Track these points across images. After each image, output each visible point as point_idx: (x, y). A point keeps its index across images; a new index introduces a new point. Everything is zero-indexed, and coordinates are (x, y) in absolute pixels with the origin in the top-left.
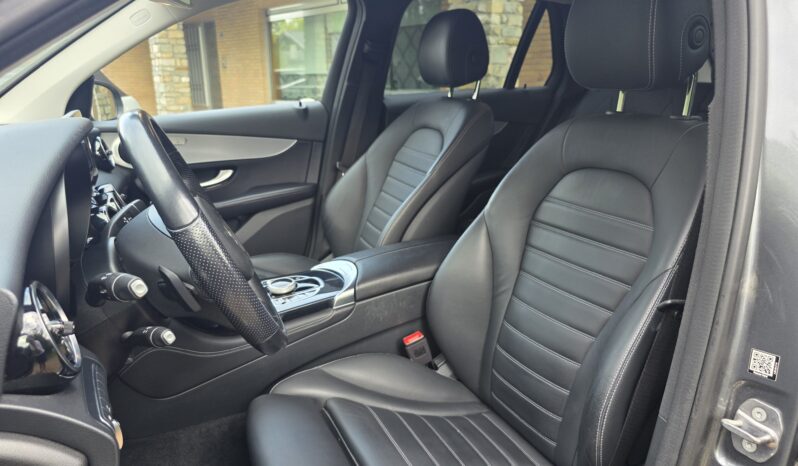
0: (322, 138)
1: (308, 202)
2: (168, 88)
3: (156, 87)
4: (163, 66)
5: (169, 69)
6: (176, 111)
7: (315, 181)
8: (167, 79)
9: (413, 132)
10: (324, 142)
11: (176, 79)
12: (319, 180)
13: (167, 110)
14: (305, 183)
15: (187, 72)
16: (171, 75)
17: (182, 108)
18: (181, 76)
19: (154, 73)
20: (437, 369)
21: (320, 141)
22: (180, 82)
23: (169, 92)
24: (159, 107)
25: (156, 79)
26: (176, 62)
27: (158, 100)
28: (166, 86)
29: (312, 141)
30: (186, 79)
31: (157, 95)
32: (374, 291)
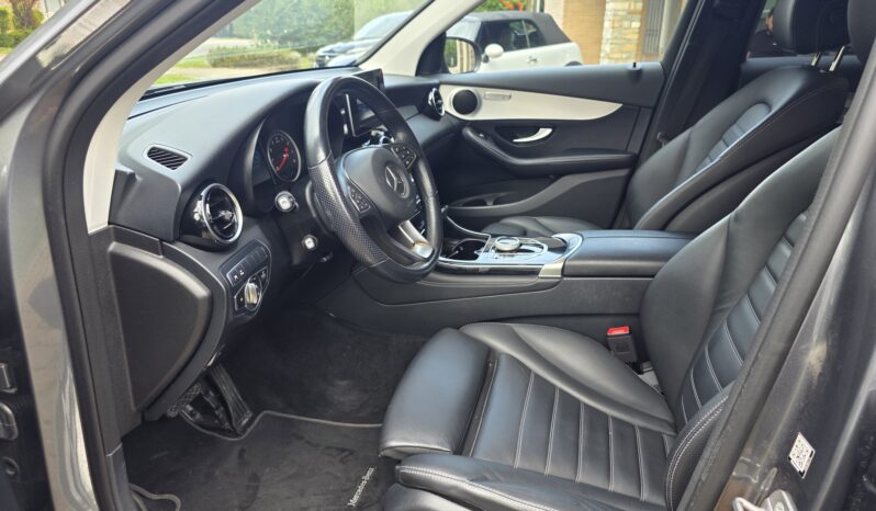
0: (652, 104)
1: (623, 173)
2: (615, 34)
3: (604, 33)
4: (615, 10)
5: (621, 13)
6: (617, 59)
7: (637, 152)
8: (616, 25)
9: (751, 106)
10: (655, 109)
11: (626, 24)
12: (640, 152)
13: (609, 58)
14: (625, 152)
15: (639, 17)
16: (621, 20)
17: (624, 56)
18: (632, 21)
19: (606, 18)
20: (641, 372)
21: (649, 108)
22: (630, 27)
23: (616, 38)
24: (602, 55)
25: (607, 24)
26: (630, 6)
27: (603, 47)
28: (613, 32)
29: (640, 107)
30: (636, 25)
31: (603, 41)
32: (585, 272)
